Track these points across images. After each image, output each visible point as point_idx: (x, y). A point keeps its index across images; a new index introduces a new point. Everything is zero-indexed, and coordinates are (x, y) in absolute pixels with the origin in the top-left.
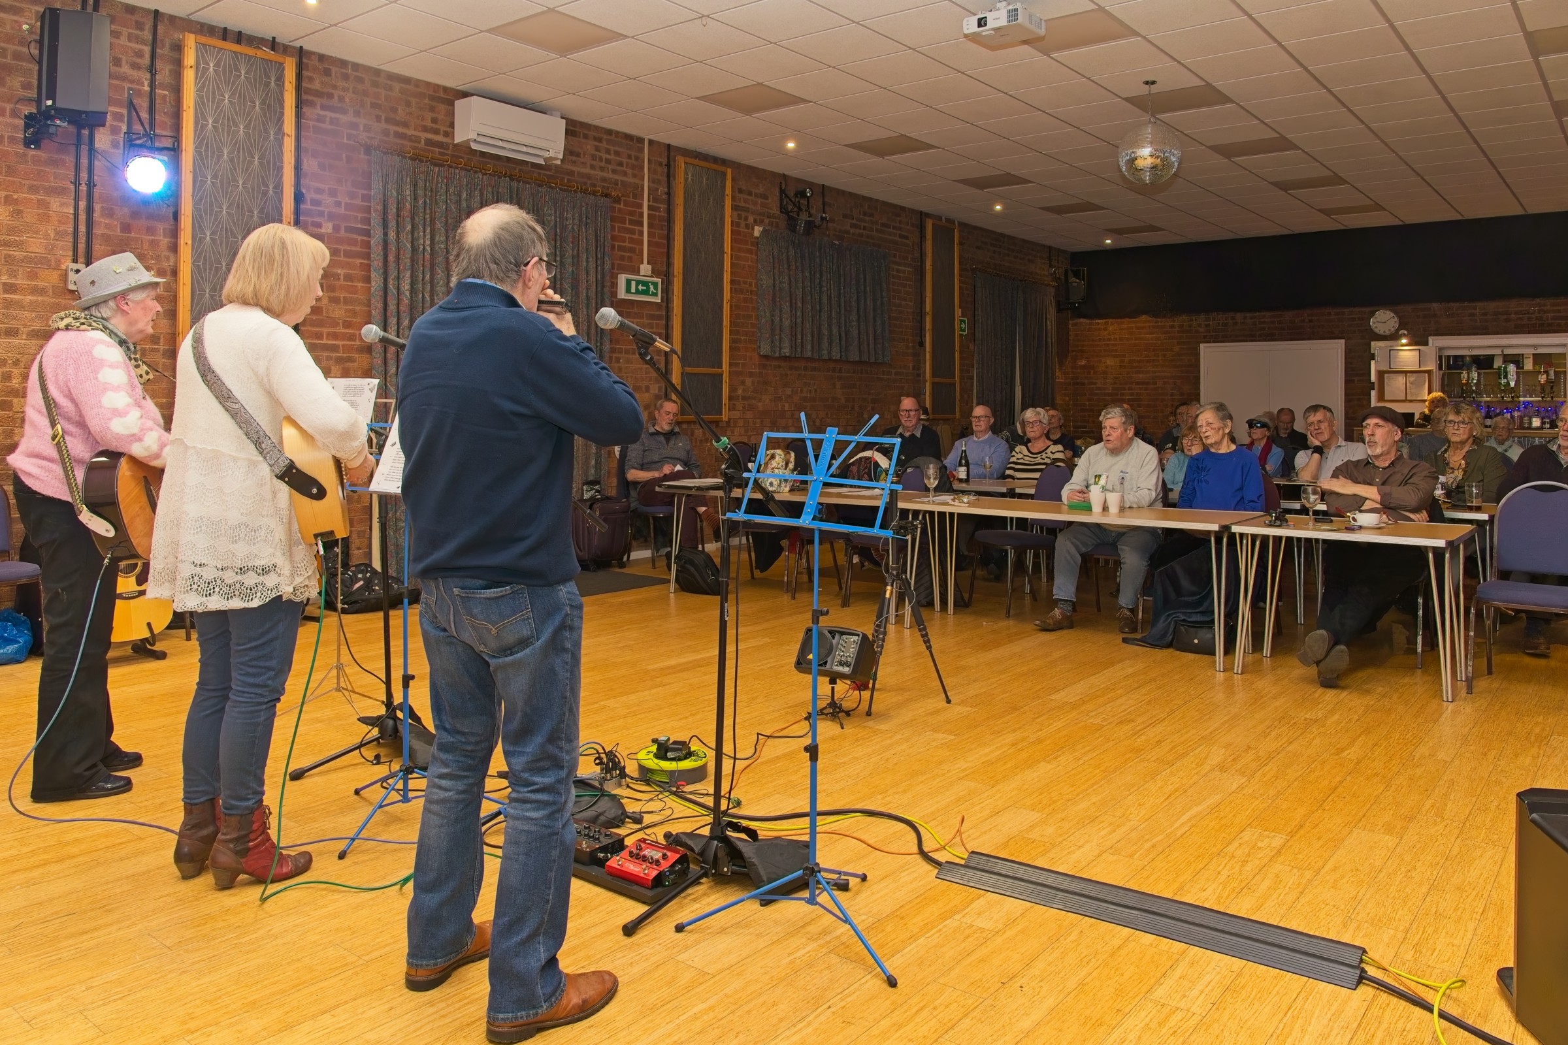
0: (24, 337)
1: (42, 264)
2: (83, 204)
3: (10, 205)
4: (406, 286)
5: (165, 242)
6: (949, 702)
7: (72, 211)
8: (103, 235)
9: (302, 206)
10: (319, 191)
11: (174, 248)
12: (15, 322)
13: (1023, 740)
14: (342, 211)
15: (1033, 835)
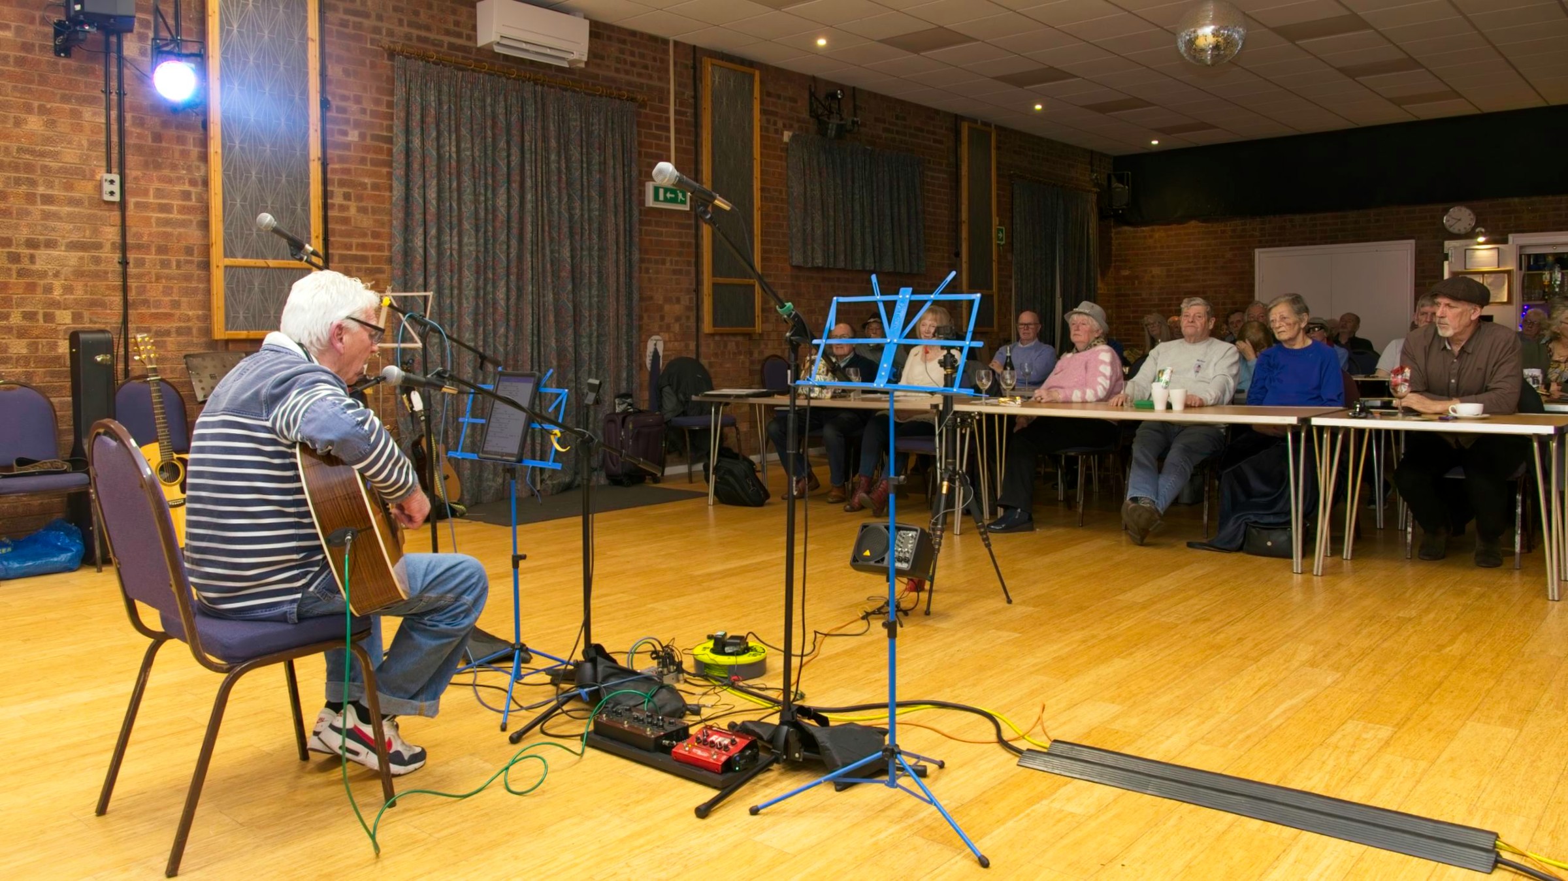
0: (63, 248)
1: (77, 174)
2: (114, 114)
3: (44, 114)
4: (432, 194)
5: (195, 151)
6: (1010, 601)
7: (103, 120)
8: (135, 145)
9: (329, 114)
10: (344, 98)
11: (204, 158)
12: (53, 233)
13: (1093, 637)
14: (368, 118)
15: (1117, 726)
